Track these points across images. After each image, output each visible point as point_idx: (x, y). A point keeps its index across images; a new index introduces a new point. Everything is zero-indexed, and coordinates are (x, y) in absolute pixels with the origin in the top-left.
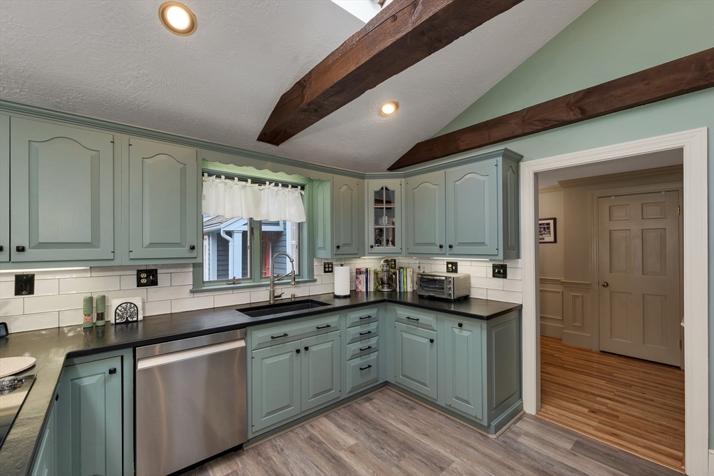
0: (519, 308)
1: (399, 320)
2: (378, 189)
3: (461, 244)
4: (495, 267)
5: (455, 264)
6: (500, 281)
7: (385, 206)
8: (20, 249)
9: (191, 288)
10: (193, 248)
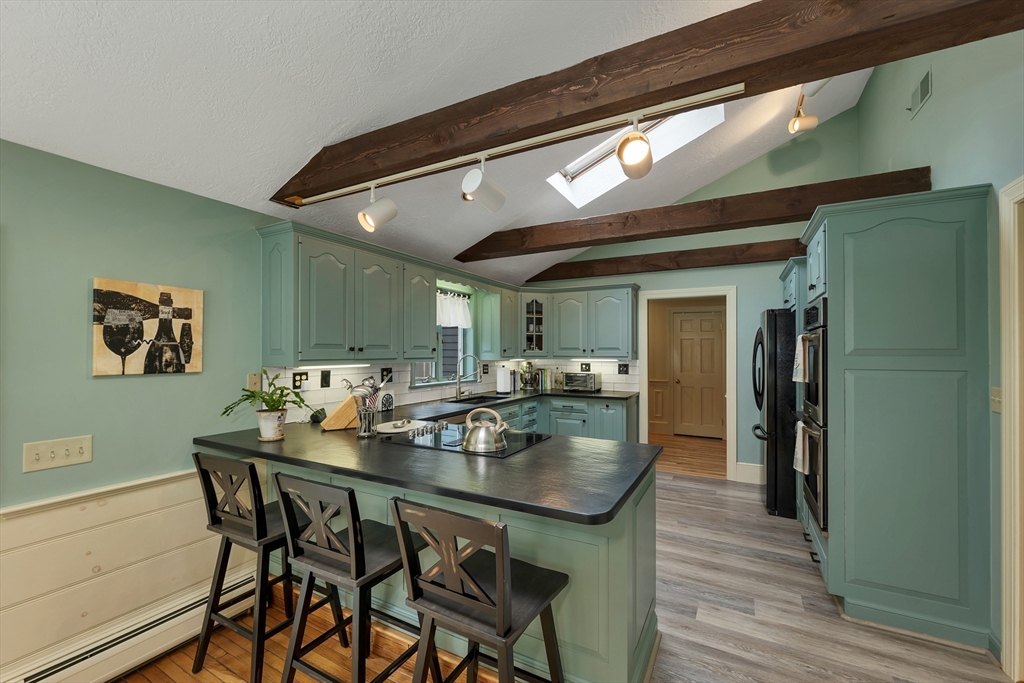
0: (637, 396)
1: (556, 410)
2: (530, 301)
3: (600, 349)
4: (620, 366)
5: (588, 365)
6: (624, 376)
7: (535, 316)
8: (360, 349)
9: (409, 385)
10: (434, 350)
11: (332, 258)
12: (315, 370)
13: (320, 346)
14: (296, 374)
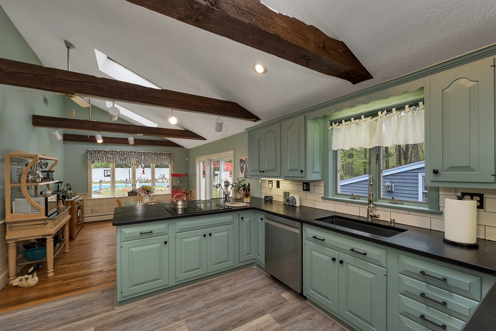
8: (263, 172)
9: (323, 196)
10: (302, 171)
11: (256, 136)
12: (275, 180)
13: (253, 171)
14: (269, 181)
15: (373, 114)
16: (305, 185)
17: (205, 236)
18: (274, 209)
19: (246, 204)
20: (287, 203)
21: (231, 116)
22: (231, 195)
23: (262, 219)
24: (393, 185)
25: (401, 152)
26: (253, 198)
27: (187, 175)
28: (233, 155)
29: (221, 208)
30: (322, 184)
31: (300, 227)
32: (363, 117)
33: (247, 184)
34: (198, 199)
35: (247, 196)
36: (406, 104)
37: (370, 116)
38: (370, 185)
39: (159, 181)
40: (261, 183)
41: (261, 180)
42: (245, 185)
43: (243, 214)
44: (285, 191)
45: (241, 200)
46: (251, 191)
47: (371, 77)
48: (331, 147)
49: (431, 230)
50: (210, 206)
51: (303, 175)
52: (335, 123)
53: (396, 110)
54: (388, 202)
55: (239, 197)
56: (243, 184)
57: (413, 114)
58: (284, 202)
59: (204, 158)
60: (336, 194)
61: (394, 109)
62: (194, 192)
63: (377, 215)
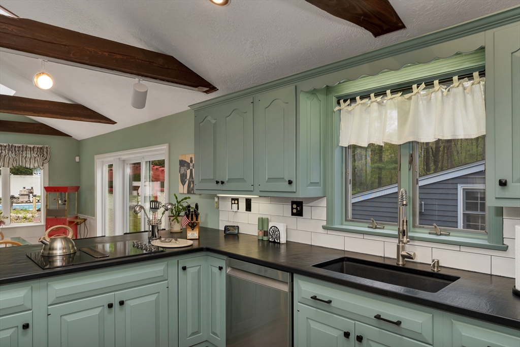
8: (222, 183)
9: (325, 223)
10: (290, 182)
11: (209, 118)
12: (242, 197)
13: (203, 181)
14: (232, 199)
15: (404, 88)
16: (295, 206)
17: (110, 306)
18: (242, 250)
19: (190, 242)
20: (265, 238)
21: (163, 80)
22: (163, 226)
23: (221, 268)
24: (423, 202)
25: (429, 153)
26: (204, 231)
27: (77, 189)
28: (166, 152)
29: (145, 252)
30: (324, 203)
31: (289, 280)
32: (388, 92)
33: (193, 206)
34: (99, 234)
35: (193, 226)
36: (454, 74)
37: (400, 91)
38: (403, 205)
39: (21, 200)
40: (218, 203)
41: (218, 197)
42: (189, 206)
43: (185, 260)
44: (261, 216)
45: (182, 235)
46: (199, 217)
47: (403, 27)
48: (338, 141)
49: (491, 275)
50: (122, 247)
51: (293, 188)
52: (345, 101)
53: (439, 83)
54: (428, 231)
55: (177, 228)
56: (185, 205)
57: (464, 92)
58: (258, 236)
59: (111, 158)
60: (346, 220)
61: (436, 82)
62: (92, 221)
63: (412, 254)
